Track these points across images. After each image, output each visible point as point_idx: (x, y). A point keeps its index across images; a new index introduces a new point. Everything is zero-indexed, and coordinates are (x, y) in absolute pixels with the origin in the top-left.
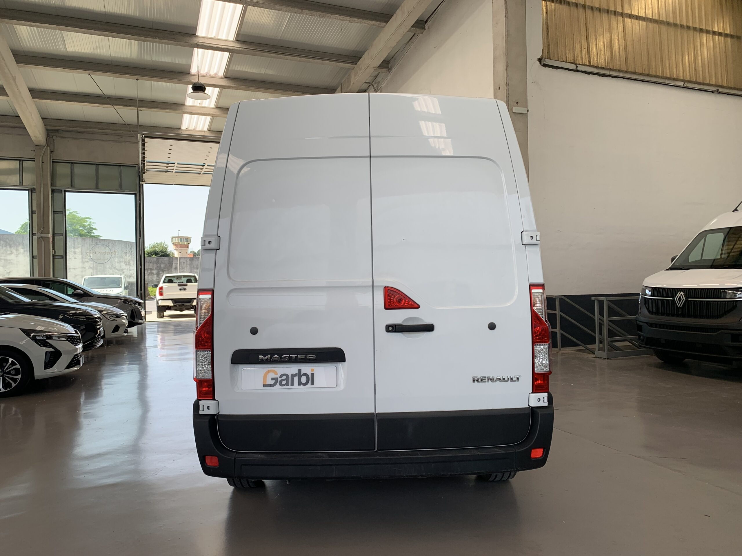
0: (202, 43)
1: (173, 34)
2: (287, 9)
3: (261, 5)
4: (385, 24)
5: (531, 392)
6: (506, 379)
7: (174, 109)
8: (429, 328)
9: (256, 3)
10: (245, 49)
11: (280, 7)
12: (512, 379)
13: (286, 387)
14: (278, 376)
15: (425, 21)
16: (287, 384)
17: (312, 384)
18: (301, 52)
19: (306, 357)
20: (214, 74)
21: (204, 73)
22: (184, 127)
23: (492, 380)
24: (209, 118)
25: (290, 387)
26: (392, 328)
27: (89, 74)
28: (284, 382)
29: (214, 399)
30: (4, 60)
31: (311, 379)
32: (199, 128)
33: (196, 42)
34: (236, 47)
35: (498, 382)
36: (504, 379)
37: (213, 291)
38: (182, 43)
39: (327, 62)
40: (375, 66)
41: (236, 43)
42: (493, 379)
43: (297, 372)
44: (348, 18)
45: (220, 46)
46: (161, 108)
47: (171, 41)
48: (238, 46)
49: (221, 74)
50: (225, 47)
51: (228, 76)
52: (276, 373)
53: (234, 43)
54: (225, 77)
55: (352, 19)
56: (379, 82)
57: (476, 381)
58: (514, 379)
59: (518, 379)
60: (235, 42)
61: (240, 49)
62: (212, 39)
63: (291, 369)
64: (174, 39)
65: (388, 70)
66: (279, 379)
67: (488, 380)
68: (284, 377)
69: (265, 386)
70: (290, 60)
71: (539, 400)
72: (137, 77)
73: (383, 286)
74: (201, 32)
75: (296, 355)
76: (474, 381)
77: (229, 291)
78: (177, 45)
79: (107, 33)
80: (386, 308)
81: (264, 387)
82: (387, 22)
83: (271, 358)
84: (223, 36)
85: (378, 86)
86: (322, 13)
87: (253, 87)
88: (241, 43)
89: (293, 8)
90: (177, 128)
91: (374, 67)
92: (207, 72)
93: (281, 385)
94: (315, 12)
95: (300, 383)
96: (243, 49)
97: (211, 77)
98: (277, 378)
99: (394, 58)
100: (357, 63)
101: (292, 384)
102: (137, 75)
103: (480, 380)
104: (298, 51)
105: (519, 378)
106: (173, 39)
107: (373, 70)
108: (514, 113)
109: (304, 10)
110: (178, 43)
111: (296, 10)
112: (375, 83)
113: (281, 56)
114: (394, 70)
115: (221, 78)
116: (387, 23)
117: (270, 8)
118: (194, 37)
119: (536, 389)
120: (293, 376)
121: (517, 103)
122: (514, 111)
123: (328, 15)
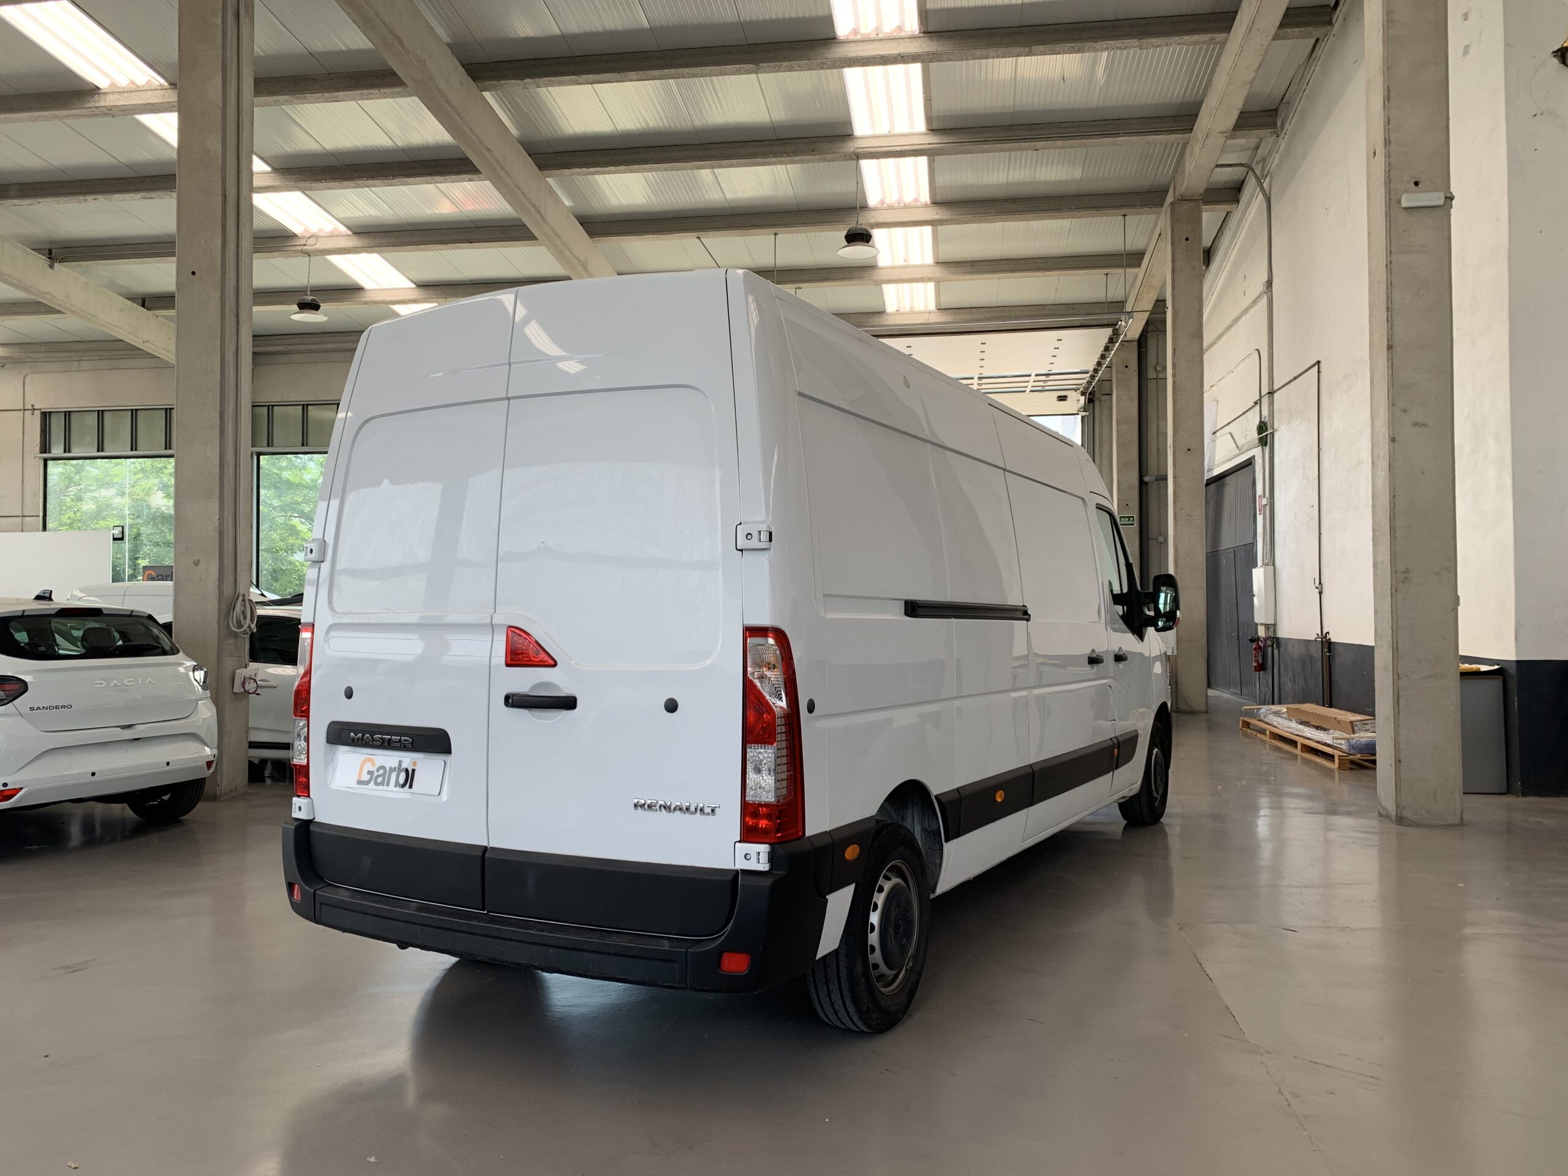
0: (864, 148)
1: (813, 143)
2: (999, 52)
3: (945, 57)
4: (1224, 35)
5: (739, 839)
6: (692, 809)
7: (858, 278)
8: (568, 703)
9: (935, 55)
10: (947, 145)
11: (984, 52)
12: (702, 810)
13: (380, 787)
14: (374, 769)
15: (1332, 5)
16: (382, 783)
17: (411, 787)
18: (1065, 128)
19: (400, 740)
20: (913, 201)
21: (893, 201)
22: (890, 308)
23: (667, 808)
24: (931, 286)
25: (385, 788)
26: (513, 701)
27: (699, 238)
28: (380, 780)
29: (309, 796)
30: (560, 238)
31: (409, 778)
32: (920, 306)
33: (852, 150)
34: (929, 144)
35: (678, 813)
36: (688, 809)
37: (313, 625)
38: (829, 156)
39: (1122, 138)
40: (1224, 129)
41: (930, 136)
42: (669, 808)
43: (396, 765)
44: (1135, 42)
45: (898, 149)
46: (834, 279)
47: (809, 155)
48: (933, 140)
49: (925, 197)
50: (907, 148)
51: (938, 199)
52: (374, 764)
53: (926, 137)
54: (934, 203)
55: (1144, 41)
56: (1264, 159)
57: (639, 808)
58: (708, 810)
59: (713, 811)
60: (928, 134)
61: (937, 146)
62: (884, 136)
63: (390, 759)
64: (814, 151)
65: (1272, 130)
66: (376, 774)
67: (660, 807)
68: (381, 772)
69: (360, 782)
70: (1044, 148)
71: (748, 857)
72: (774, 230)
73: (505, 625)
74: (861, 127)
75: (390, 737)
76: (636, 806)
77: (327, 627)
78: (821, 160)
79: (703, 163)
80: (508, 665)
81: (357, 784)
82: (1228, 29)
83: (363, 736)
84: (902, 127)
85: (1263, 169)
86: (1073, 45)
87: (989, 213)
88: (939, 135)
89: (1009, 48)
90: (879, 313)
91: (1221, 133)
92: (899, 200)
93: (376, 784)
94: (1059, 46)
95: (397, 784)
96: (944, 145)
97: (907, 207)
98: (373, 772)
99: (1285, 100)
100: (1192, 129)
101: (388, 785)
102: (774, 226)
103: (646, 806)
104: (1058, 128)
105: (717, 809)
106: (812, 152)
107: (1222, 140)
108: (1405, 208)
109: (1033, 47)
110: (822, 157)
111: (1019, 50)
112: (1258, 163)
113: (1022, 144)
114: (1288, 127)
115: (926, 206)
116: (1230, 32)
117: (964, 58)
118: (851, 139)
119: (749, 834)
120: (392, 770)
121: (1416, 184)
122: (1404, 204)
123: (1088, 44)
